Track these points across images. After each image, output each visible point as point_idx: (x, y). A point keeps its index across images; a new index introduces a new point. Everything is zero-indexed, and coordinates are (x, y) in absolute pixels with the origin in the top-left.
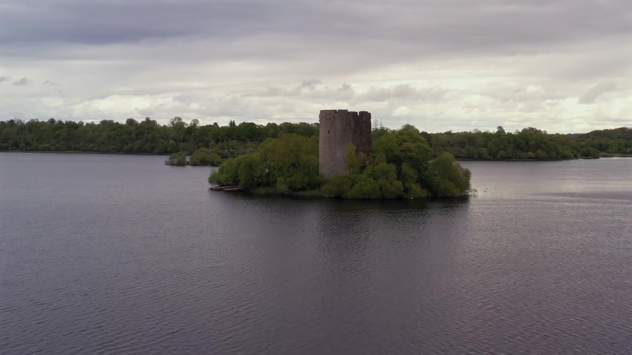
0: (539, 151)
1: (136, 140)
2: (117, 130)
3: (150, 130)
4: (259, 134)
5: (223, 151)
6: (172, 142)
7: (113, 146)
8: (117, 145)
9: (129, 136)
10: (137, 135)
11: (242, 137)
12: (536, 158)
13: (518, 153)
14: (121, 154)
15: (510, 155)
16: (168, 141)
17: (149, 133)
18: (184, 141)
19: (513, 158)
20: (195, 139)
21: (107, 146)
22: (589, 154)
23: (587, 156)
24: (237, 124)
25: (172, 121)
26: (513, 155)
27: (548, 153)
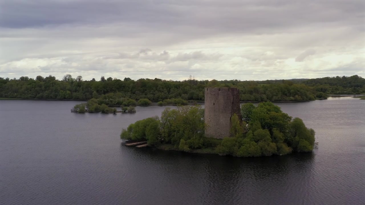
0: (297, 96)
1: (45, 90)
2: (32, 84)
3: (54, 84)
4: (124, 87)
5: (105, 100)
6: (68, 92)
7: (30, 95)
8: (33, 94)
9: (40, 88)
10: (45, 88)
11: (113, 89)
12: (295, 100)
13: (284, 98)
14: (35, 100)
15: (280, 98)
16: (66, 91)
17: (53, 86)
18: (76, 91)
19: (281, 100)
20: (83, 90)
21: (26, 94)
22: (322, 96)
23: (320, 97)
24: (106, 79)
25: (65, 77)
26: (281, 99)
27: (302, 97)
